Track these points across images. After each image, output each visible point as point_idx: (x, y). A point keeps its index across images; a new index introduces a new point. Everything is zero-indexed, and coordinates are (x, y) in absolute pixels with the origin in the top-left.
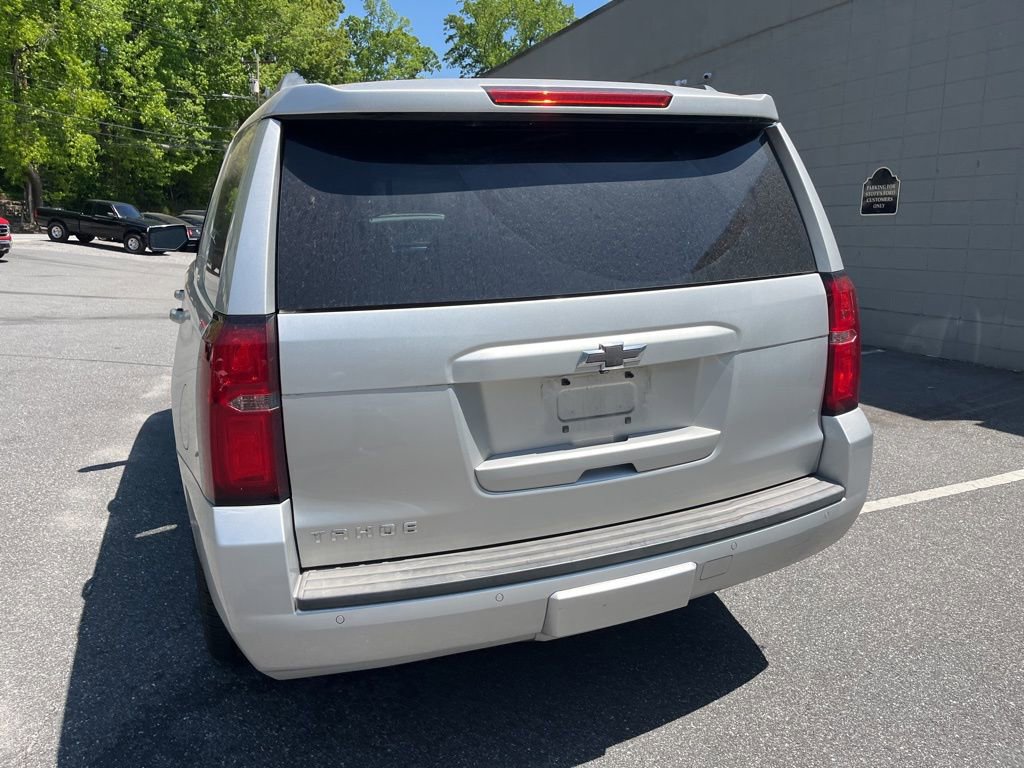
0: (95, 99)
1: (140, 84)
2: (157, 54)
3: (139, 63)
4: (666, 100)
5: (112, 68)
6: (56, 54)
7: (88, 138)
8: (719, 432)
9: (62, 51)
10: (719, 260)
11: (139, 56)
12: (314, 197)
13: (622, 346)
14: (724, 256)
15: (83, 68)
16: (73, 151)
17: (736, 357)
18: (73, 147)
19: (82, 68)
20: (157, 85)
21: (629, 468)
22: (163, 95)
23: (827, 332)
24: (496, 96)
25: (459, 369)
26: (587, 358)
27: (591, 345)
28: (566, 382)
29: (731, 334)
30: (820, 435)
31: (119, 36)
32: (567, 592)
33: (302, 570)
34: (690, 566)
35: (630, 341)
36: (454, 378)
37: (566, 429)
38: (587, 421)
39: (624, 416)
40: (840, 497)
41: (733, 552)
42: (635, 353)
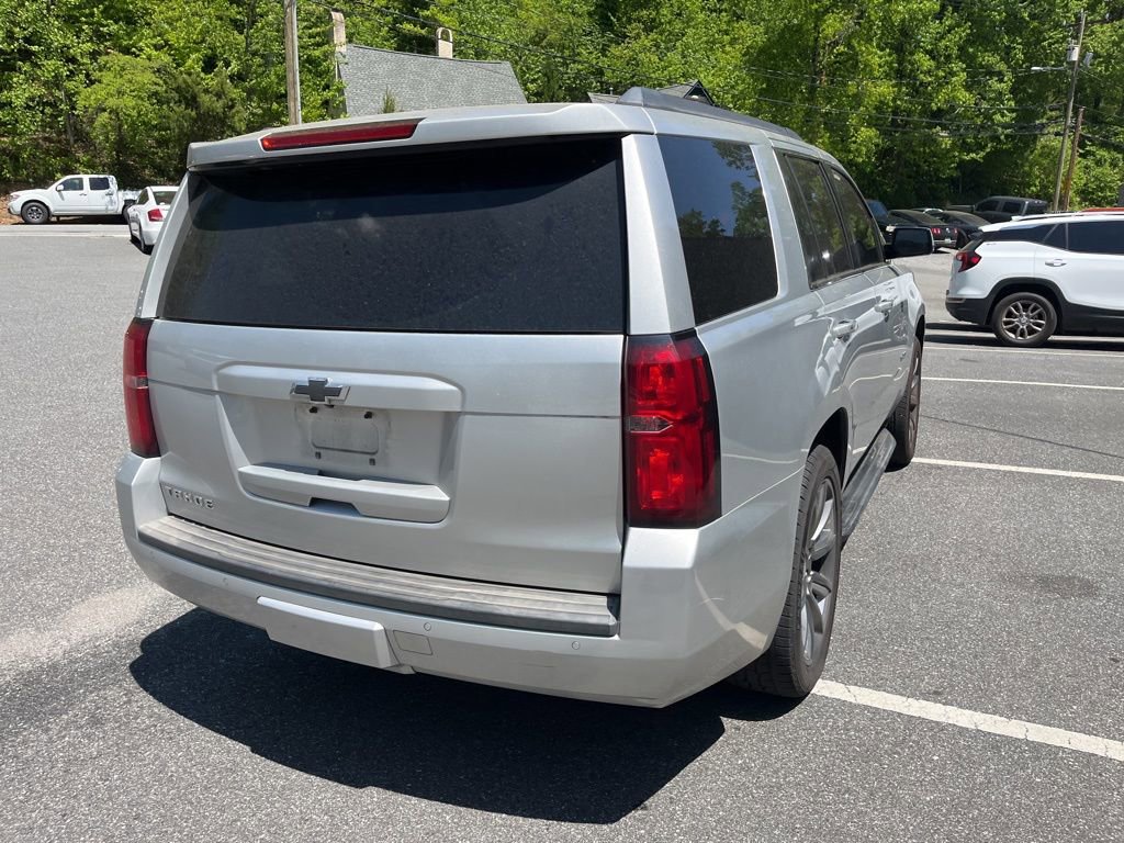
0: (884, 89)
1: (938, 68)
2: (963, 32)
3: (942, 44)
5: (912, 54)
6: (853, 47)
7: (872, 132)
8: (449, 498)
9: (858, 43)
11: (942, 38)
13: (325, 382)
15: (880, 57)
17: (462, 418)
18: (855, 142)
19: (876, 57)
20: (957, 66)
22: (963, 75)
23: (620, 414)
25: (221, 379)
26: (299, 389)
28: (313, 411)
29: (451, 392)
31: (926, 17)
33: (170, 514)
34: (377, 627)
36: (219, 386)
37: (319, 455)
38: (336, 452)
39: (369, 457)
40: (603, 631)
41: (426, 633)
42: (336, 392)
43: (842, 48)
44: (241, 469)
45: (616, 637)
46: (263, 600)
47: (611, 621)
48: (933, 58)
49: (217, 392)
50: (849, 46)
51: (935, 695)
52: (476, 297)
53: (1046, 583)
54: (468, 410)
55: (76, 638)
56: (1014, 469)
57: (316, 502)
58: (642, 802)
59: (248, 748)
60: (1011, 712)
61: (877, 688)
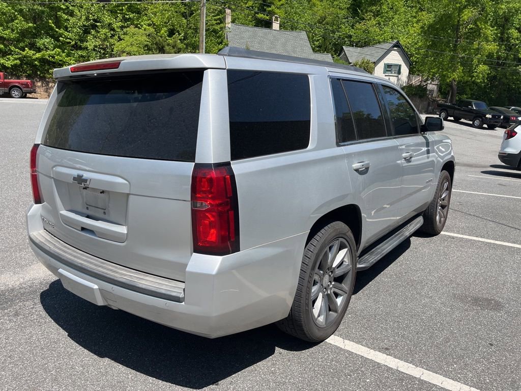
0: (491, 47)
5: (508, 29)
6: (478, 25)
7: (486, 67)
9: (481, 23)
13: (82, 176)
15: (492, 31)
16: (475, 74)
18: (476, 72)
19: (490, 31)
23: (190, 200)
29: (126, 184)
33: (44, 229)
34: (96, 287)
36: (53, 175)
37: (87, 208)
38: (93, 208)
39: (103, 211)
40: (178, 300)
41: (112, 292)
42: (86, 181)
43: (472, 26)
44: (61, 212)
45: (183, 303)
46: (60, 270)
48: (519, 32)
49: (53, 178)
51: (386, 350)
52: (139, 142)
53: (476, 301)
54: (131, 193)
55: (27, 278)
56: (492, 241)
58: (217, 381)
59: (67, 334)
60: (420, 363)
61: (359, 342)
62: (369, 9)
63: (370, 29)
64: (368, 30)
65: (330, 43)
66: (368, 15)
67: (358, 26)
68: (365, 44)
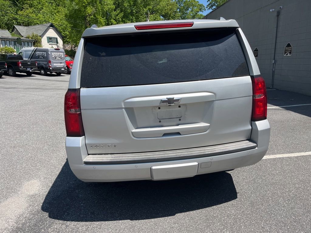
2: (122, 14)
3: (117, 17)
4: (191, 25)
5: (110, 20)
6: (96, 16)
8: (209, 125)
10: (210, 72)
11: (117, 15)
12: (91, 58)
13: (174, 98)
14: (212, 71)
17: (215, 102)
19: (103, 20)
21: (178, 134)
23: (252, 95)
24: (137, 27)
25: (125, 103)
26: (163, 101)
27: (164, 98)
28: (159, 108)
29: (212, 95)
30: (250, 127)
31: (112, 10)
32: (156, 167)
33: (89, 154)
34: (196, 163)
35: (176, 97)
36: (124, 106)
37: (160, 122)
39: (179, 119)
41: (211, 161)
42: (178, 100)
43: (92, 17)
44: (133, 131)
45: (257, 148)
46: (154, 168)
47: (255, 145)
48: (116, 21)
49: (123, 108)
50: (94, 16)
52: (214, 70)
54: (217, 99)
57: (165, 135)
62: (25, 2)
63: (30, 14)
64: (28, 15)
65: (3, 23)
66: (26, 6)
67: (20, 12)
68: (28, 24)
